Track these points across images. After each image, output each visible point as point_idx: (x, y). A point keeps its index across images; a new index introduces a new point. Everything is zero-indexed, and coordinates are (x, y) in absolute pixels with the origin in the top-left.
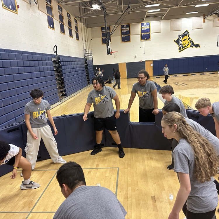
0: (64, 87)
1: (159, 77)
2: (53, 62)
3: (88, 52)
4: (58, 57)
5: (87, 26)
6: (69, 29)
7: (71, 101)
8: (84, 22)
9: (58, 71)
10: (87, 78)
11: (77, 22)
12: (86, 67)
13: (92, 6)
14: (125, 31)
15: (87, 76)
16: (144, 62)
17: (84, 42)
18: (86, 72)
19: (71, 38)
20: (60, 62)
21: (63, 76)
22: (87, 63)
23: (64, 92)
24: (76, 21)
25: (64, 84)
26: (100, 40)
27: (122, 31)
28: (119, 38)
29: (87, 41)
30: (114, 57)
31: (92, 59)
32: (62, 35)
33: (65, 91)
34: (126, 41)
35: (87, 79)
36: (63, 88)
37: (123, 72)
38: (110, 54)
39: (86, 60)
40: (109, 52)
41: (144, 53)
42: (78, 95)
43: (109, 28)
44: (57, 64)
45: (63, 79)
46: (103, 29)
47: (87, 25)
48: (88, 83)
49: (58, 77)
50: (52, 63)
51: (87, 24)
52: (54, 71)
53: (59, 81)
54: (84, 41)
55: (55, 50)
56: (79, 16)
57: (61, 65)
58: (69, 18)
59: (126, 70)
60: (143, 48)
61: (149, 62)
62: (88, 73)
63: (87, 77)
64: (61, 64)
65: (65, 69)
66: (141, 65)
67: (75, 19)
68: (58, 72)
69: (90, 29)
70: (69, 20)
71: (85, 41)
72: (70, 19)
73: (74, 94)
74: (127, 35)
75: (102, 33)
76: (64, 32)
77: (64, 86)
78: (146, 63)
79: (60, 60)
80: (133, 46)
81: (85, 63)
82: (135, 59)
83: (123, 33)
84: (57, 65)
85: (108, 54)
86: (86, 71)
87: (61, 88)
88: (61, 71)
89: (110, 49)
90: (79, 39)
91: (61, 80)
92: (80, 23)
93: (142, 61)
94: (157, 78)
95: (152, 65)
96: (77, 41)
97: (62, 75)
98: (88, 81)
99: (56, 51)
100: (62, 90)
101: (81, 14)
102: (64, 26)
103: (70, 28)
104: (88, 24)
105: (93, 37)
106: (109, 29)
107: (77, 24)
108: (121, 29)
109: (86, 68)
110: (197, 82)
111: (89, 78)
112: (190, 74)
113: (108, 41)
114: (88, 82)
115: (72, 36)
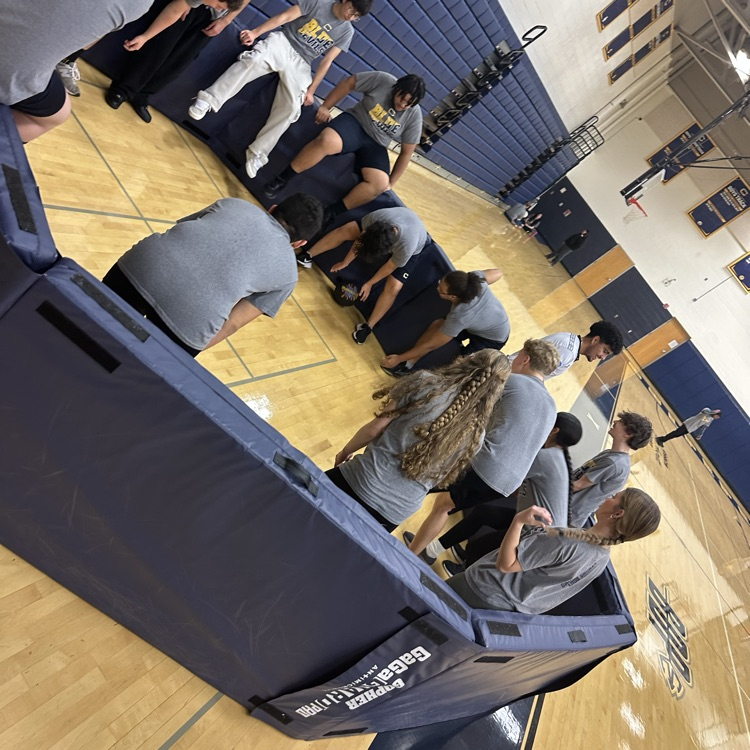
0: (445, 130)
1: (647, 386)
2: (496, 52)
3: (594, 133)
4: (518, 56)
5: (674, 77)
6: (627, 31)
7: (420, 177)
8: (678, 61)
9: (479, 84)
10: (514, 181)
11: (663, 39)
12: (546, 156)
13: (740, 52)
14: (728, 200)
15: (521, 174)
16: (669, 316)
17: (617, 103)
18: (531, 166)
19: (601, 56)
20: (507, 72)
21: (473, 105)
22: (557, 150)
23: (431, 139)
24: (665, 35)
25: (453, 124)
26: (656, 144)
27: (722, 191)
28: (696, 198)
29: (626, 107)
30: (625, 218)
31: (583, 158)
32: (594, 23)
33: (435, 139)
34: (700, 223)
35: (511, 184)
36: (440, 127)
37: (600, 274)
38: (627, 198)
39: (565, 143)
40: (629, 192)
41: (695, 300)
42: (449, 185)
43: (707, 146)
44: (496, 66)
45: (466, 111)
46: (694, 130)
47: (676, 75)
48: (501, 193)
49: (461, 95)
50: (489, 51)
51: (679, 73)
52: (473, 72)
53: (455, 105)
54: (620, 100)
55: (531, 36)
56: (687, 35)
57: (501, 77)
58: (658, 9)
59: (611, 280)
60: (709, 285)
61: (676, 331)
62: (530, 174)
63: (518, 178)
64: (504, 76)
65: (497, 96)
66: (655, 313)
67: (668, 29)
68: (476, 85)
69: (670, 92)
70: (653, 13)
71: (623, 105)
72: (658, 12)
73: (444, 173)
74: (720, 216)
75: (681, 136)
76: (605, 24)
77: (448, 129)
78: (669, 323)
79: (514, 65)
80: (699, 254)
81: (553, 145)
82: (663, 285)
83: (716, 199)
84: (494, 68)
85: (622, 193)
86: (534, 163)
87: (436, 122)
88: (485, 92)
89: (640, 188)
90: (615, 79)
91: (458, 108)
92: (668, 52)
93: (669, 309)
94: (643, 380)
95: (673, 345)
96: (607, 79)
97: (474, 100)
98: (508, 187)
99: (531, 41)
100: (433, 128)
101: (699, 37)
102: (626, 11)
103: (632, 32)
104: (681, 77)
105: (650, 119)
106: (706, 150)
107: (657, 43)
108: (726, 187)
109: (541, 157)
110: (693, 492)
111: (517, 186)
112: (711, 468)
113: (661, 169)
114: (504, 189)
115: (611, 55)
